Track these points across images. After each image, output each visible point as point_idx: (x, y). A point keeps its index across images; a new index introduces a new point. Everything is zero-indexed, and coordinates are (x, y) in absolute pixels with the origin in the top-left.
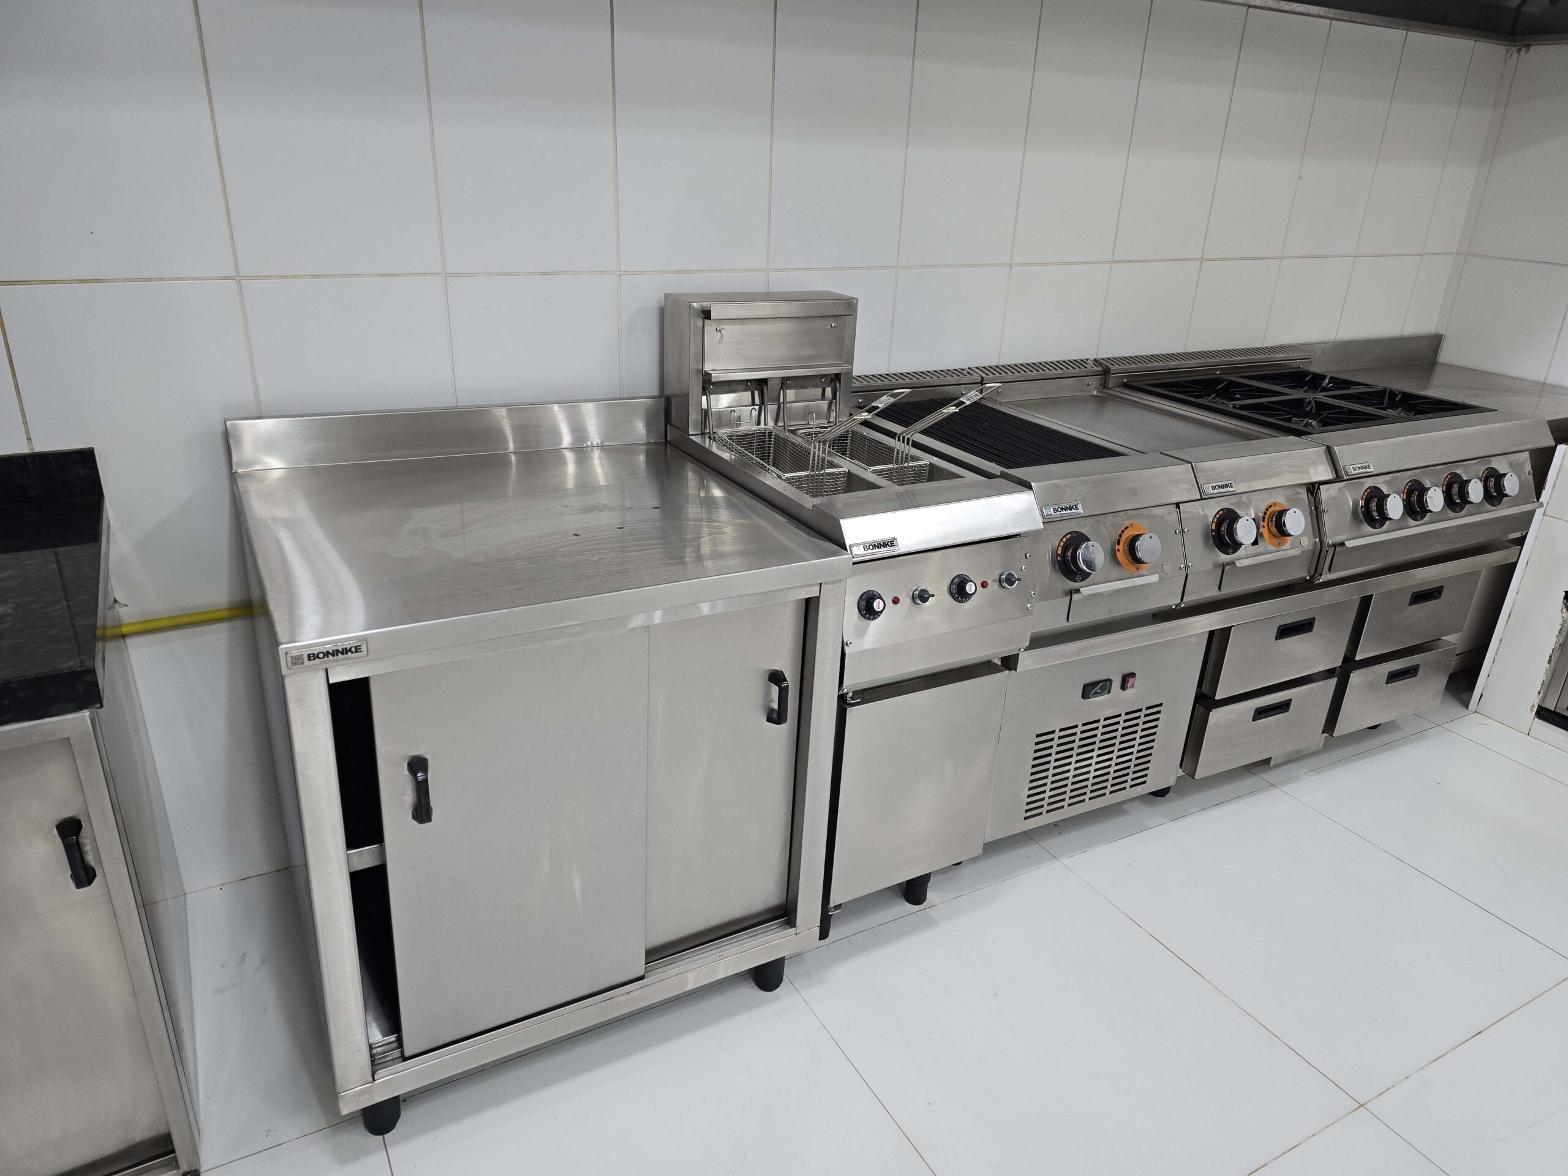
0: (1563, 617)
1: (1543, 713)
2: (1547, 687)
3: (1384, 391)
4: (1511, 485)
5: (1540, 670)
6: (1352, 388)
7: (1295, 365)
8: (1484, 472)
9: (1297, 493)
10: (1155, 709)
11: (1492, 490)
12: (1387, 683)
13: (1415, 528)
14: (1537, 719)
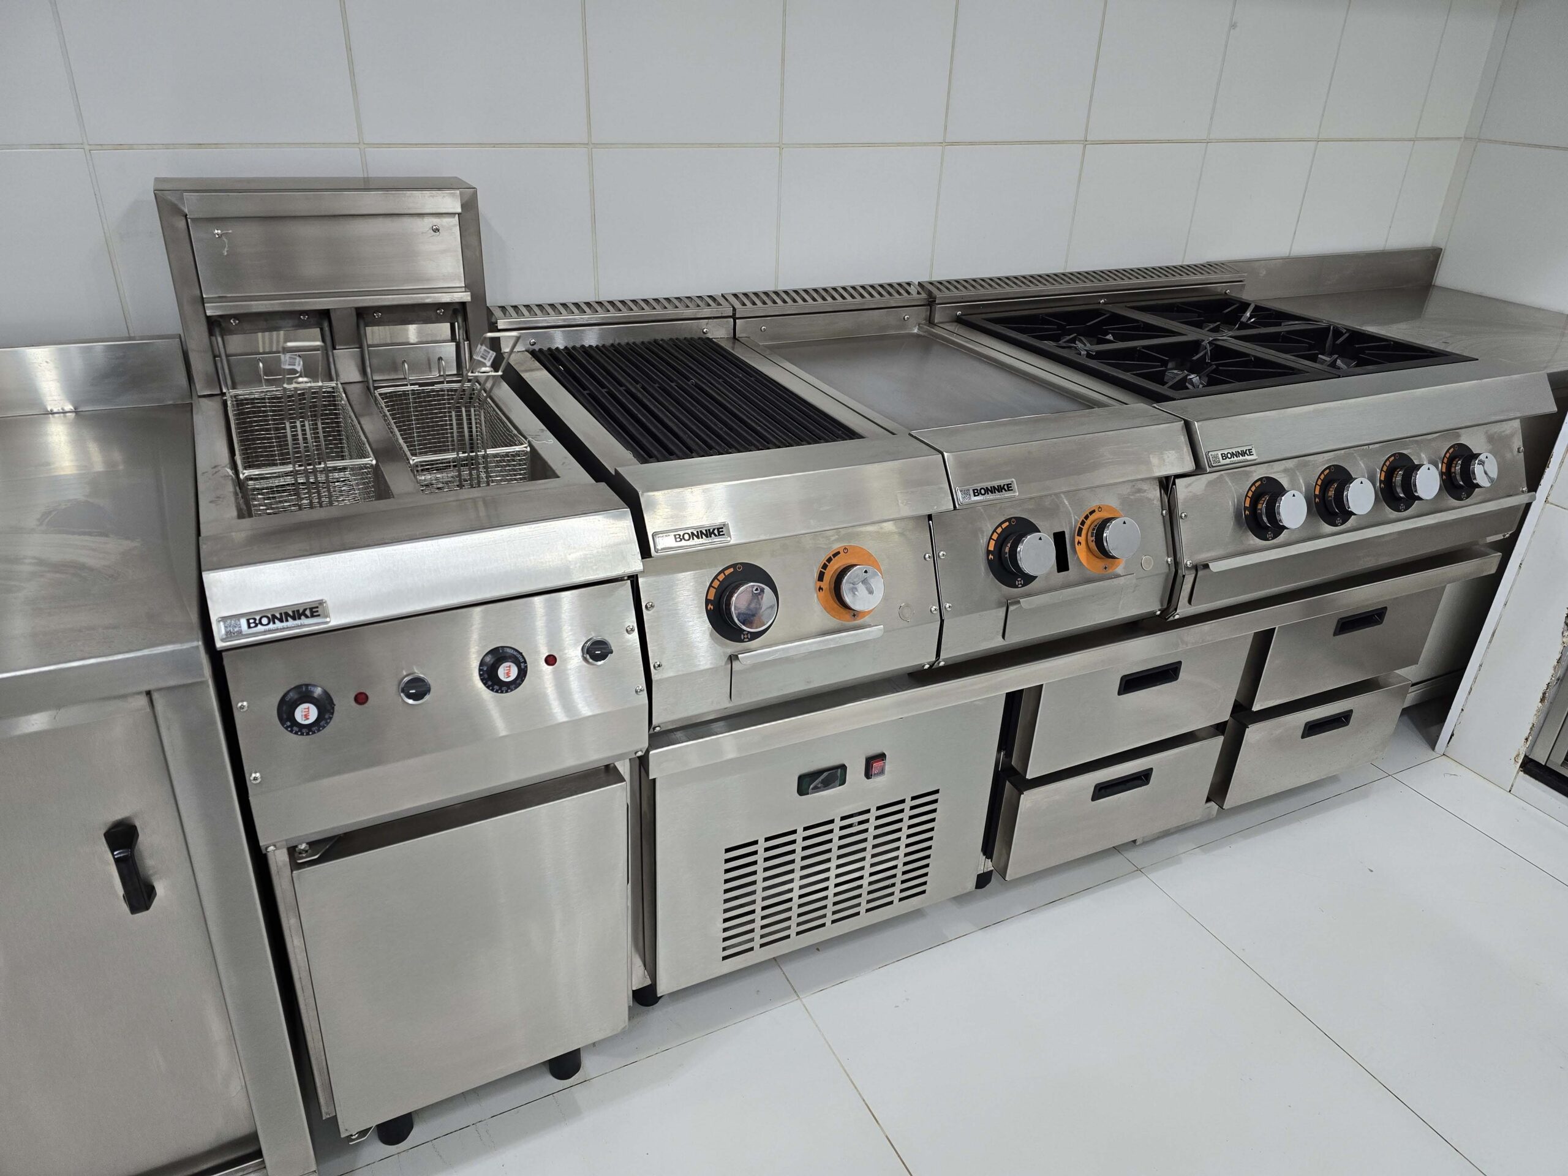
0: (1563, 643)
1: (1530, 767)
2: (1537, 733)
3: (1328, 328)
4: (1484, 472)
5: (1530, 710)
6: (1283, 324)
7: (1219, 290)
8: (1448, 451)
9: (1139, 491)
10: (927, 801)
11: (1458, 477)
12: (1303, 737)
13: (1332, 538)
14: (1521, 773)
